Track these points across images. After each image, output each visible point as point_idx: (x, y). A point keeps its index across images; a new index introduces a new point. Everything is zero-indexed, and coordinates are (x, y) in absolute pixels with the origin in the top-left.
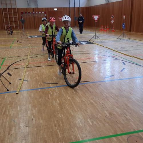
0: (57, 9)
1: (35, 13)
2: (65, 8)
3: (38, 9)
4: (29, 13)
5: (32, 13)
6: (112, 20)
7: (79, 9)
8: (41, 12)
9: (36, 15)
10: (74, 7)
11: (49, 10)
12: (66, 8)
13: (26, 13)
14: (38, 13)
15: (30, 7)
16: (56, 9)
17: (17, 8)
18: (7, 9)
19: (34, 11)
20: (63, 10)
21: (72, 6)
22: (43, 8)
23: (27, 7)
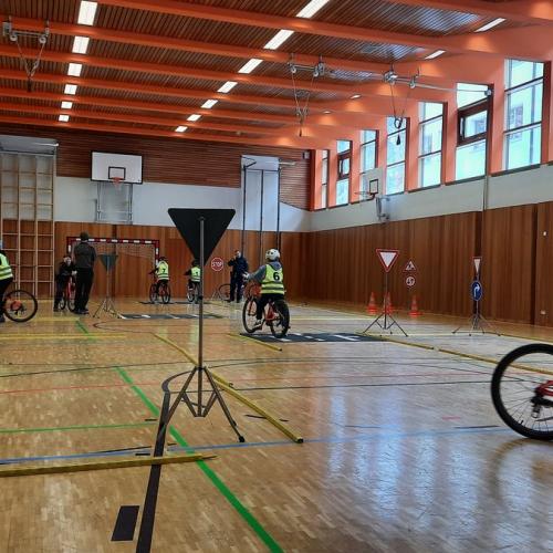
1: (120, 241)
3: (132, 228)
4: (97, 240)
5: (109, 240)
6: (410, 278)
7: (277, 236)
8: (142, 242)
9: (122, 249)
10: (258, 229)
14: (131, 241)
15: (102, 220)
17: (56, 223)
18: (16, 221)
21: (252, 226)
23: (92, 221)
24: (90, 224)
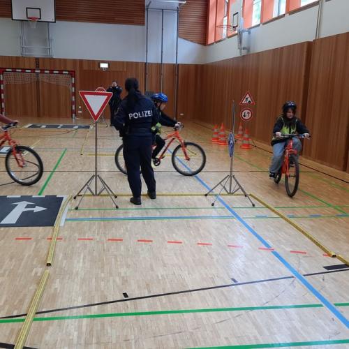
0: (109, 65)
1: (42, 71)
2: (132, 63)
3: (52, 60)
4: (23, 70)
5: (33, 71)
7: (175, 68)
8: (61, 72)
9: (44, 78)
10: (160, 62)
11: (85, 67)
12: (137, 63)
13: (14, 70)
14: (51, 72)
15: (26, 54)
16: (104, 66)
19: (37, 66)
20: (125, 70)
21: (153, 58)
22: (65, 60)
23: (19, 55)
24: (17, 57)
